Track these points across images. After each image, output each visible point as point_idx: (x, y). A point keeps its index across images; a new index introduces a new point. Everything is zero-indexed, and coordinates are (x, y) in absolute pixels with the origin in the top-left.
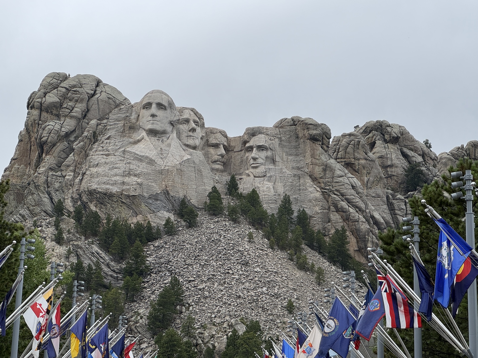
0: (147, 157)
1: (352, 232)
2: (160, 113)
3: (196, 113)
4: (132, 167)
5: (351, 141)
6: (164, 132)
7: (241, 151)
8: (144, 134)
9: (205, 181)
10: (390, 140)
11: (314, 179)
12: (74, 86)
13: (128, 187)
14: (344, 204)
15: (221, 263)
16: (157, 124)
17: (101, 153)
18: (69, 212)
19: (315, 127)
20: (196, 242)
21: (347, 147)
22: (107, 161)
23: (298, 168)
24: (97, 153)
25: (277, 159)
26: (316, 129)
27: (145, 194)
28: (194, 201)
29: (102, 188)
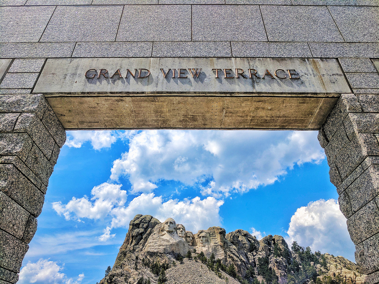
0: (167, 240)
1: (235, 264)
2: (171, 225)
3: (183, 226)
4: (162, 243)
5: (232, 235)
6: (172, 231)
7: (197, 238)
8: (166, 232)
9: (186, 248)
10: (244, 235)
11: (221, 247)
12: (144, 218)
13: (160, 250)
14: (232, 255)
15: (192, 276)
16: (170, 229)
17: (152, 239)
18: (140, 260)
19: (221, 229)
20: (183, 268)
21: (231, 237)
22: (154, 241)
23: (216, 243)
24: (150, 239)
25: (209, 240)
26: (221, 230)
27: (166, 252)
28: (182, 255)
29: (152, 250)
